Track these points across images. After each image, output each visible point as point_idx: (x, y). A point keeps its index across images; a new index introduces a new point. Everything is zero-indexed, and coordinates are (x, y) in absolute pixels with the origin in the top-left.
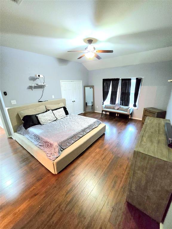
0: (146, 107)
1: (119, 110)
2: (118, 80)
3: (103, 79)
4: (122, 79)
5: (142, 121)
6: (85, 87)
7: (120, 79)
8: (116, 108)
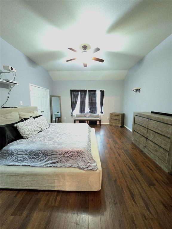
0: (111, 112)
1: (90, 117)
2: (85, 91)
3: (71, 90)
4: (89, 90)
5: (110, 124)
6: (51, 97)
7: (87, 90)
8: (88, 116)
